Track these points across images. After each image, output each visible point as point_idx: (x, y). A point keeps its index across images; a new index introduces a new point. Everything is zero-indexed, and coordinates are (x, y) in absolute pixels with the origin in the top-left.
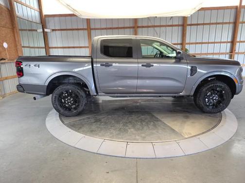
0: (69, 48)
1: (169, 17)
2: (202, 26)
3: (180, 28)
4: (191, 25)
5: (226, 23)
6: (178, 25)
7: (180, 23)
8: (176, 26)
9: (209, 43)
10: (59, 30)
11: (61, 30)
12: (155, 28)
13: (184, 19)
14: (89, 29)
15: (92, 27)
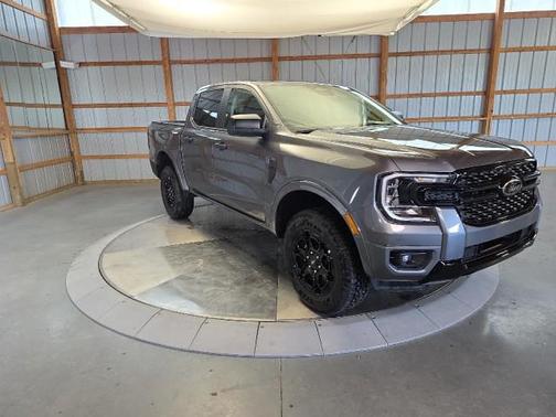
0: (121, 105)
1: (348, 37)
2: (421, 57)
3: (374, 61)
4: (397, 55)
5: (471, 51)
6: (369, 56)
7: (374, 50)
8: (364, 56)
9: (435, 95)
10: (95, 64)
11: (101, 64)
12: (318, 61)
13: (382, 40)
14: (167, 63)
15: (173, 58)
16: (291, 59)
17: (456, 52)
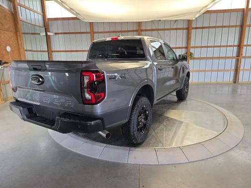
0: (72, 51)
1: (173, 20)
2: (208, 29)
3: (185, 31)
4: (196, 28)
5: (232, 26)
6: (183, 29)
7: (185, 26)
8: (180, 29)
9: (214, 47)
10: (62, 33)
11: (64, 33)
12: (159, 32)
13: (189, 22)
14: (92, 33)
15: (95, 31)
16: (147, 30)
17: (225, 27)
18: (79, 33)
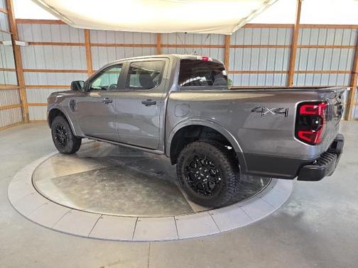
0: (56, 71)
1: (205, 34)
2: (250, 49)
3: (221, 50)
4: (235, 47)
6: (218, 47)
7: (221, 43)
8: (215, 46)
9: (258, 72)
10: (39, 44)
11: (44, 44)
12: (186, 49)
13: (226, 37)
14: (88, 45)
15: (92, 42)
16: (169, 46)
17: (271, 46)
18: (68, 44)
